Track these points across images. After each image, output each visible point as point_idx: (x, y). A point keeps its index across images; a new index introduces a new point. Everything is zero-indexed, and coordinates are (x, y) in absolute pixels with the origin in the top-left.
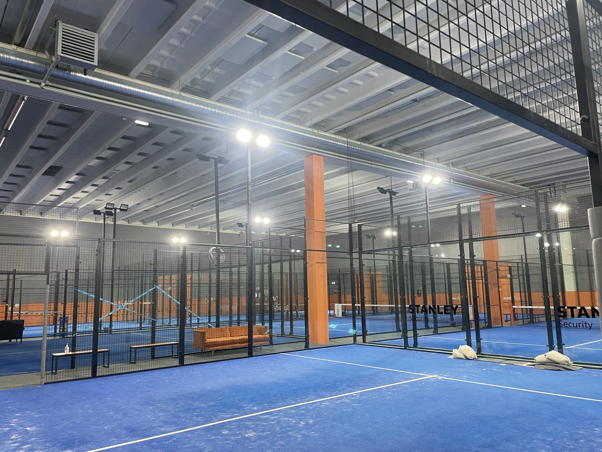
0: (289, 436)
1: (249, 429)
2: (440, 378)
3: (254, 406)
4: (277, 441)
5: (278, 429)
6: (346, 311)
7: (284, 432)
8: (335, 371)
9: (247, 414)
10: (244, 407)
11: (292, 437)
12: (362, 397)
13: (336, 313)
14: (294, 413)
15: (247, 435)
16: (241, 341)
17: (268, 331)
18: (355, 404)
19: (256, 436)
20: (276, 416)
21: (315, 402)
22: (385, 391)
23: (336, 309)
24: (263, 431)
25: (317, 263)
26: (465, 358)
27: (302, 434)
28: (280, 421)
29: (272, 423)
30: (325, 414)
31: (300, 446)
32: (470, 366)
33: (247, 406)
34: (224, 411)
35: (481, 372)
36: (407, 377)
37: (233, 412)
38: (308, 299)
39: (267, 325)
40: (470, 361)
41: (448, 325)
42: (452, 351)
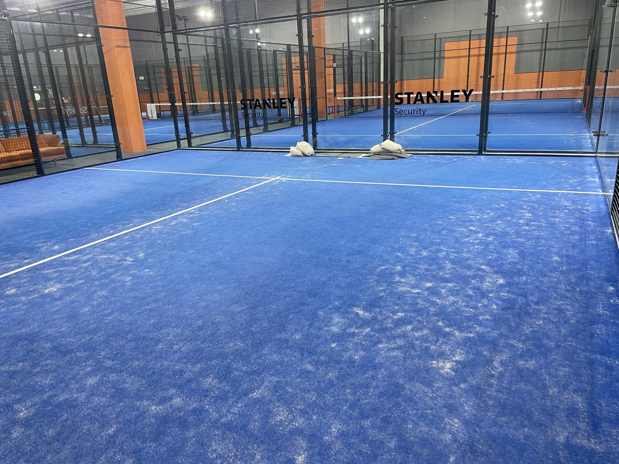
0: (113, 281)
1: (51, 280)
2: (284, 179)
3: (55, 244)
4: (95, 292)
5: (94, 273)
6: (162, 113)
7: (105, 277)
8: (162, 185)
9: (44, 259)
10: (39, 248)
11: (118, 282)
12: (202, 213)
13: (150, 115)
14: (115, 247)
15: (47, 291)
16: (23, 157)
17: (62, 141)
18: (195, 222)
19: (62, 289)
20: (89, 254)
21: (143, 227)
22: (228, 202)
23: (149, 110)
24: (72, 281)
25: (117, 46)
26: (302, 155)
27: (132, 275)
28: (97, 261)
29: (85, 265)
30: (159, 242)
31: (132, 294)
32: (310, 163)
33: (43, 246)
34: (6, 259)
35: (322, 168)
36: (248, 182)
37: (22, 257)
38: (111, 96)
39: (59, 133)
40: (308, 158)
41: (276, 122)
42: (290, 149)
